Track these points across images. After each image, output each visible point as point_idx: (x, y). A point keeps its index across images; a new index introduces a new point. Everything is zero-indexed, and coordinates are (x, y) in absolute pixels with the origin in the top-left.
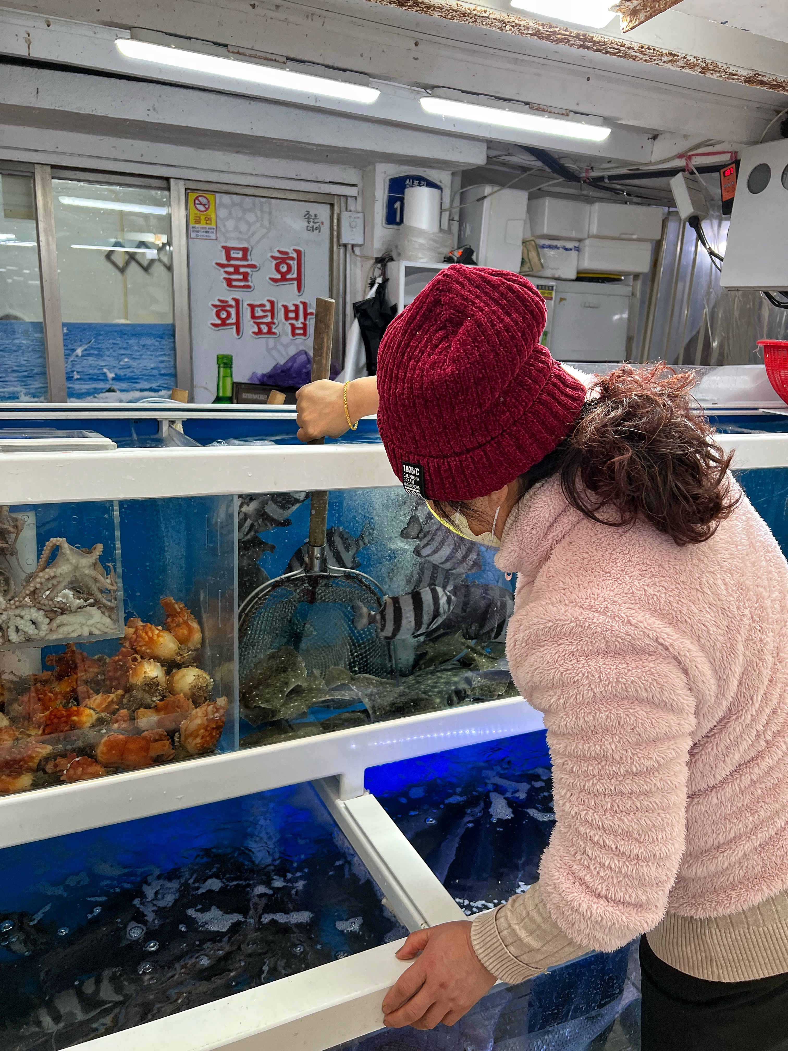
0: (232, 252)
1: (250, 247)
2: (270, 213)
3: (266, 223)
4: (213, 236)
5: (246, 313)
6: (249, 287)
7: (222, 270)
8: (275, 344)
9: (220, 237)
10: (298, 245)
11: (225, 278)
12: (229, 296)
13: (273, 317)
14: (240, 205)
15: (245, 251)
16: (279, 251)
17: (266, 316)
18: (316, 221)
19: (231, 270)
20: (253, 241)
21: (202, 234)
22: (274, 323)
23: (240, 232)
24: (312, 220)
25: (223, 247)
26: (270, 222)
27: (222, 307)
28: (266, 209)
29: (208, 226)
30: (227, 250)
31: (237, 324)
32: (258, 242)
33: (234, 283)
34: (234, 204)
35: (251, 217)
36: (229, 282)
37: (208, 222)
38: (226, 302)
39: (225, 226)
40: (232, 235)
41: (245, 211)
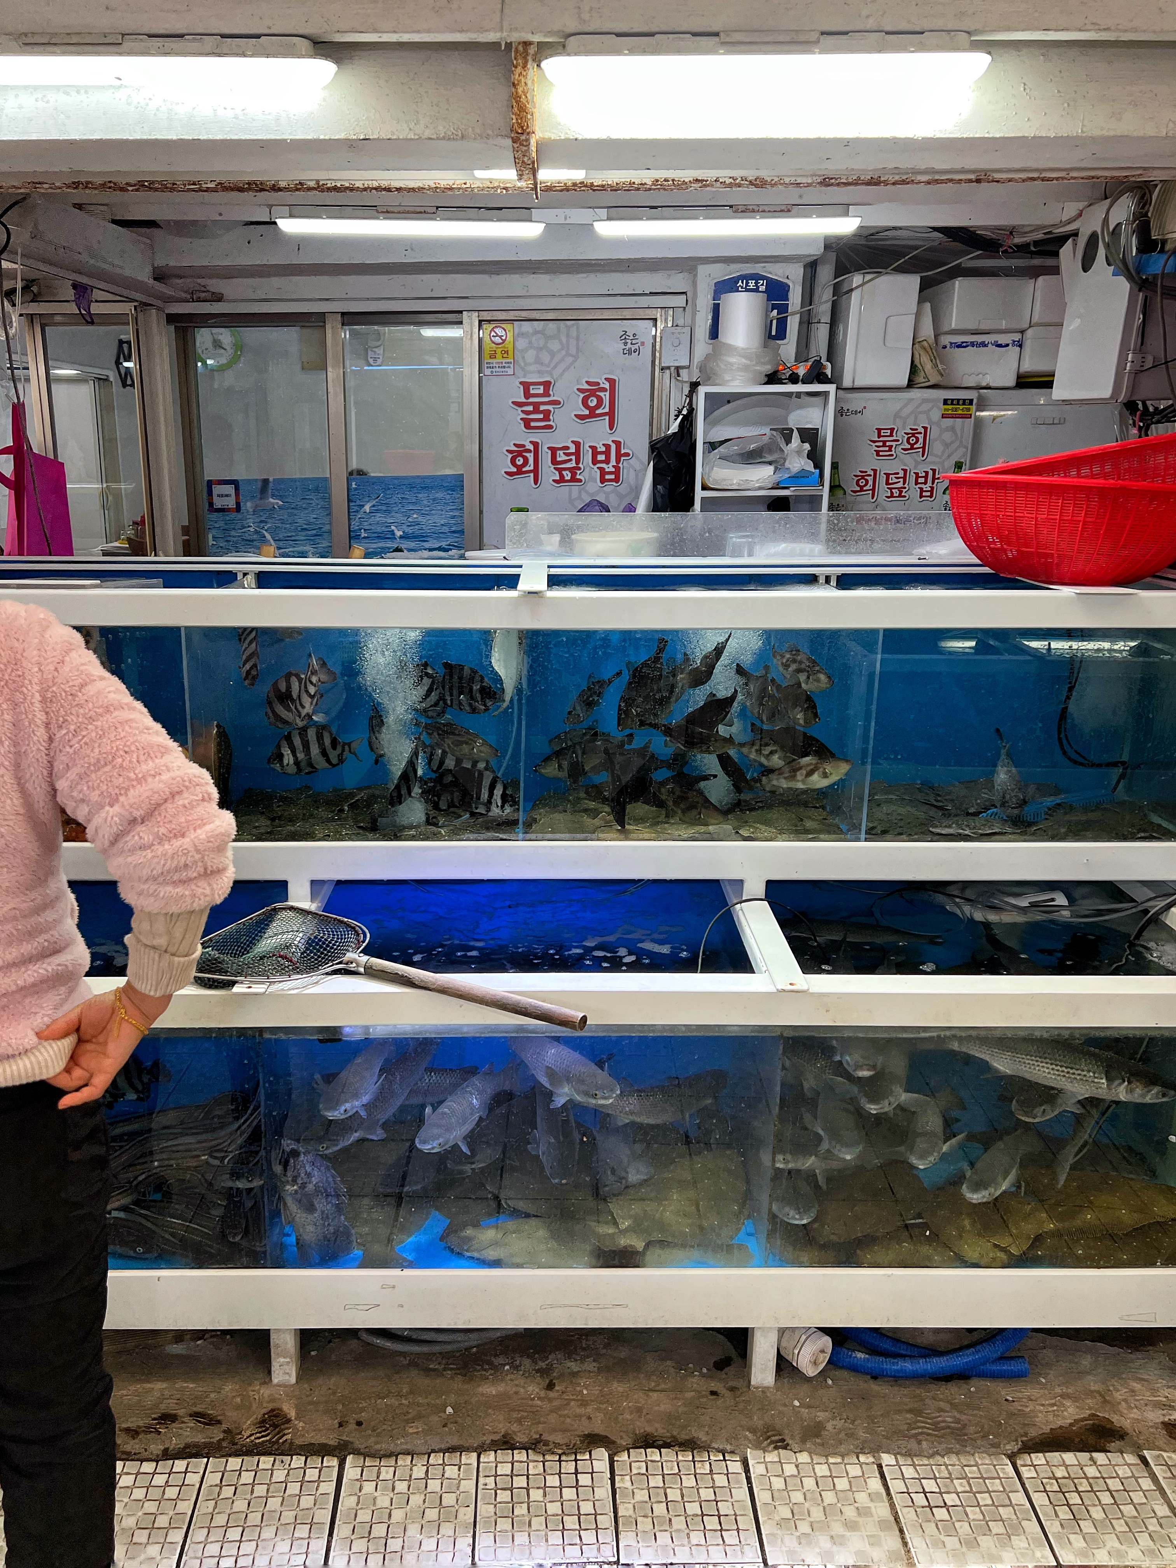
0: (531, 387)
1: (552, 381)
2: (578, 339)
3: (573, 351)
4: (510, 371)
5: (546, 457)
6: (550, 427)
7: (520, 409)
8: (580, 493)
9: (519, 372)
10: (611, 373)
11: (521, 419)
12: (526, 439)
13: (577, 462)
14: (542, 332)
15: (547, 385)
16: (587, 382)
17: (571, 460)
18: (634, 342)
19: (530, 408)
20: (556, 373)
21: (498, 369)
22: (579, 469)
23: (542, 364)
24: (629, 341)
25: (521, 383)
26: (578, 349)
27: (519, 452)
28: (574, 333)
29: (504, 361)
30: (526, 386)
31: (536, 471)
32: (562, 375)
33: (533, 424)
34: (536, 332)
35: (555, 346)
36: (527, 424)
37: (505, 355)
38: (524, 446)
39: (523, 358)
40: (533, 368)
41: (548, 338)
